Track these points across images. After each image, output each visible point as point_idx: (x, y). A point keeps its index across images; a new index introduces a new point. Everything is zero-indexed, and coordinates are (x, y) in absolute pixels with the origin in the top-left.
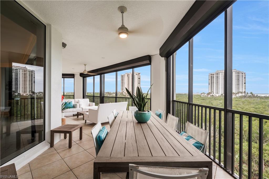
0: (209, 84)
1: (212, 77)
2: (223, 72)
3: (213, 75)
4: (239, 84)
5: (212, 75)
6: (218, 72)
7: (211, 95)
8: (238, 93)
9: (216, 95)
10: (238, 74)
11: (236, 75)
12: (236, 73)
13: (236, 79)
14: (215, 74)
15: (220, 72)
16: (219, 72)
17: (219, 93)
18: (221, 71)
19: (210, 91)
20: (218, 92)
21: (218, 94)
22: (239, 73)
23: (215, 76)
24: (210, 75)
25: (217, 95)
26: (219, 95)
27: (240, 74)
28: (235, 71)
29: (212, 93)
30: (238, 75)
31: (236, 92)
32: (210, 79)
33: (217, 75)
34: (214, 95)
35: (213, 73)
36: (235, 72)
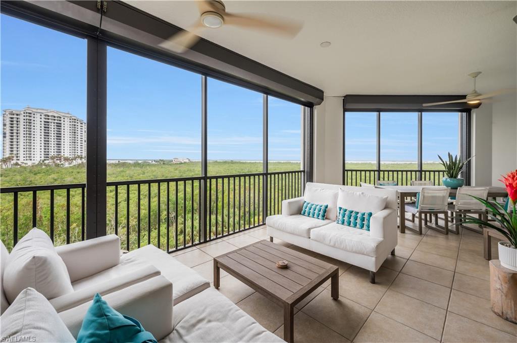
0: (4, 137)
1: (15, 119)
2: (43, 113)
3: (17, 115)
4: (76, 141)
5: (15, 116)
6: (31, 112)
7: (13, 162)
8: (75, 159)
9: (26, 164)
10: (73, 123)
11: (71, 123)
12: (71, 121)
13: (71, 131)
14: (22, 113)
15: (36, 112)
16: (34, 110)
17: (33, 159)
18: (39, 111)
19: (7, 155)
20: (30, 157)
21: (31, 160)
22: (76, 121)
23: (21, 118)
24: (7, 113)
25: (30, 163)
26: (34, 163)
27: (78, 123)
28: (70, 116)
29: (15, 158)
30: (75, 125)
31: (71, 156)
32: (8, 122)
33: (28, 118)
34: (20, 163)
35: (15, 111)
36: (69, 118)
